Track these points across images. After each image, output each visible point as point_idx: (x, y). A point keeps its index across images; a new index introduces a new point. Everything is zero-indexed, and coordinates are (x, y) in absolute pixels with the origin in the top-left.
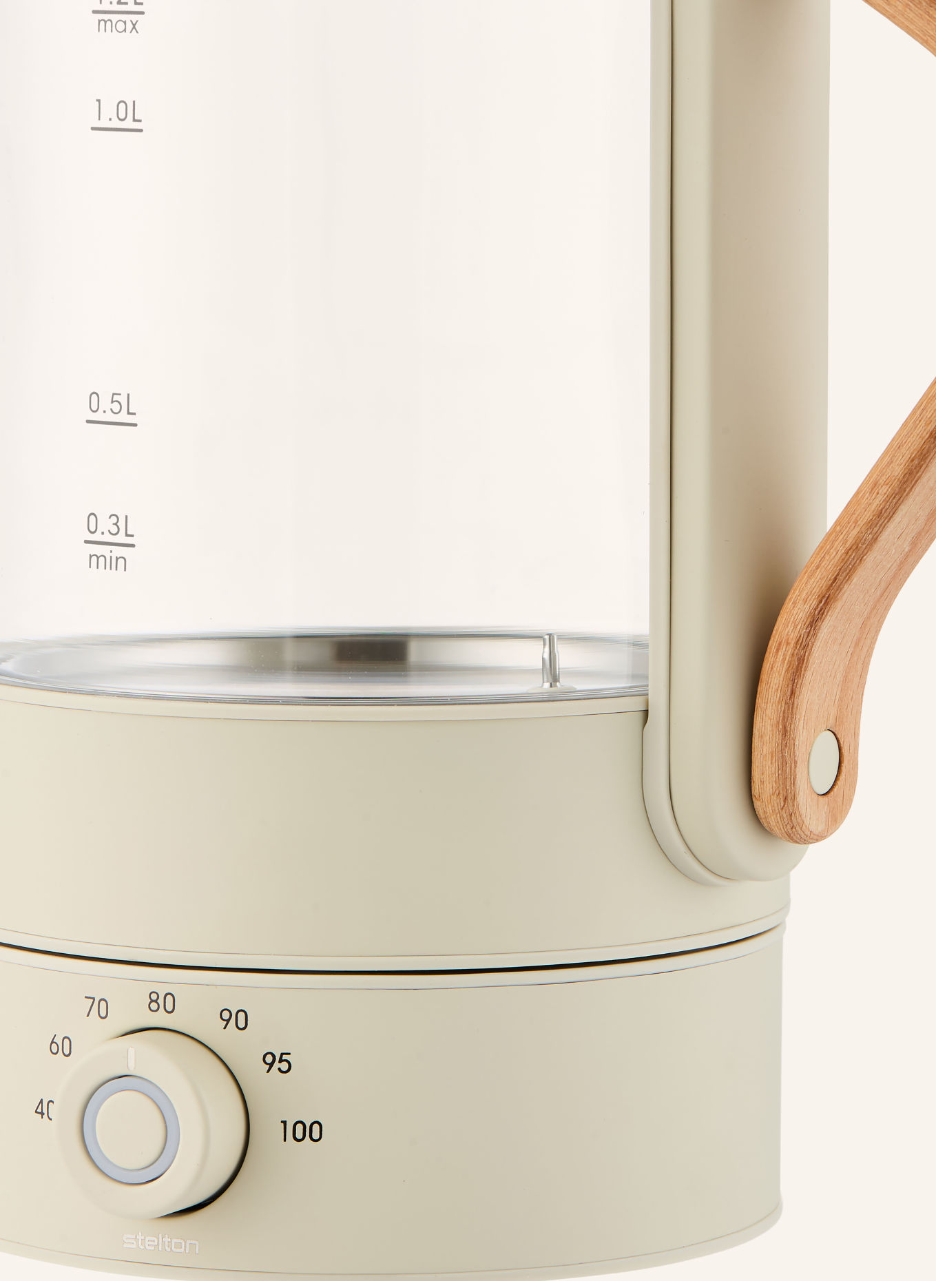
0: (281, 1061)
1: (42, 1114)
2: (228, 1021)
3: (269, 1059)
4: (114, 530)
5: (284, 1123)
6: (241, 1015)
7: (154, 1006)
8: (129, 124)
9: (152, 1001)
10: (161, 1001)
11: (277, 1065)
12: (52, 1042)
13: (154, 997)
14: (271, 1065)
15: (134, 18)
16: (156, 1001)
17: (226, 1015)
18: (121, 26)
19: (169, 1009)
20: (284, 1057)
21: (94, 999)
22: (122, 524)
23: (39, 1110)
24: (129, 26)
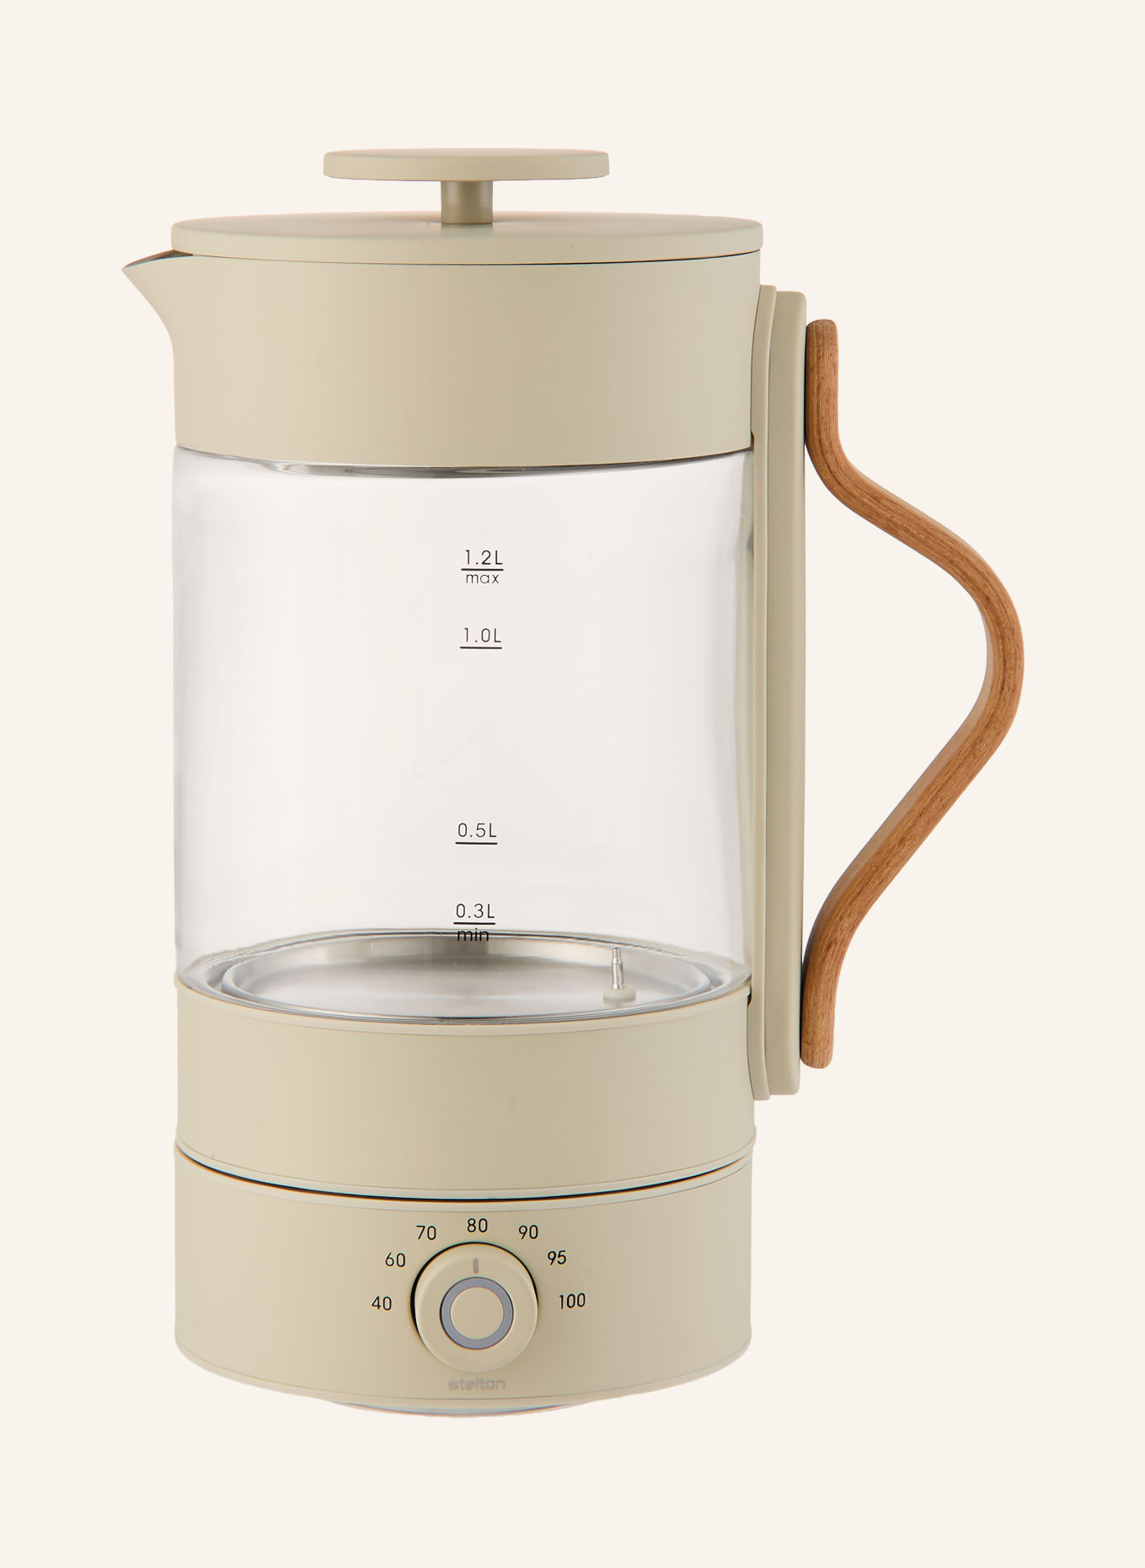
0: (559, 1256)
1: (379, 1306)
2: (524, 1234)
3: (552, 1256)
4: (479, 914)
5: (562, 1296)
6: (534, 1229)
7: (472, 1228)
8: (491, 643)
9: (470, 1225)
10: (477, 1225)
11: (557, 1259)
12: (388, 1258)
13: (472, 1222)
14: (553, 1260)
15: (495, 573)
16: (473, 1225)
17: (523, 1230)
18: (485, 579)
19: (483, 1229)
20: (562, 1254)
21: (424, 1227)
22: (485, 910)
23: (376, 1304)
24: (492, 579)
